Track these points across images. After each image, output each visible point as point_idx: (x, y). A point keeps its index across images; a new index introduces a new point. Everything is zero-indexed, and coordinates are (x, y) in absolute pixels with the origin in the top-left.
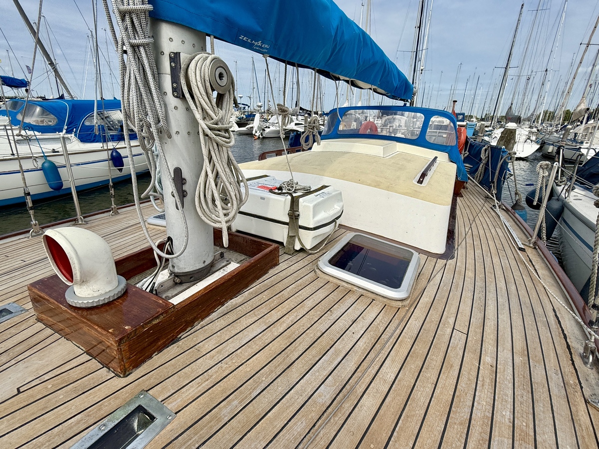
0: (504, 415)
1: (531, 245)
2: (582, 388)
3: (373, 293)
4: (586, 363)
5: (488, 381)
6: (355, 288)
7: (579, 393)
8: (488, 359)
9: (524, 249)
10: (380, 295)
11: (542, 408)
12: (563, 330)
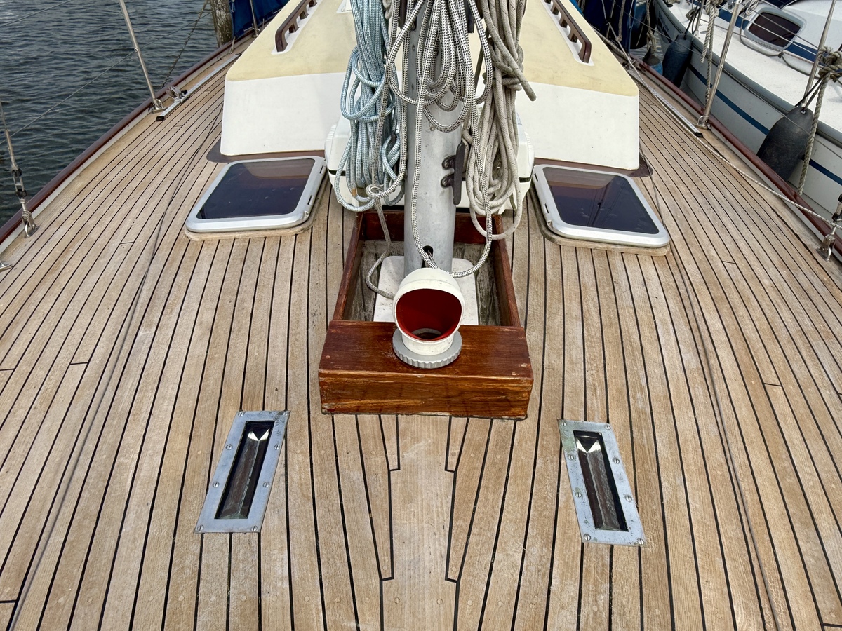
0: (807, 324)
1: (703, 125)
2: (833, 281)
3: (632, 246)
4: (825, 258)
5: (779, 301)
6: (613, 247)
7: (835, 287)
8: (766, 282)
9: (701, 134)
10: (642, 247)
11: (823, 308)
12: (792, 231)
